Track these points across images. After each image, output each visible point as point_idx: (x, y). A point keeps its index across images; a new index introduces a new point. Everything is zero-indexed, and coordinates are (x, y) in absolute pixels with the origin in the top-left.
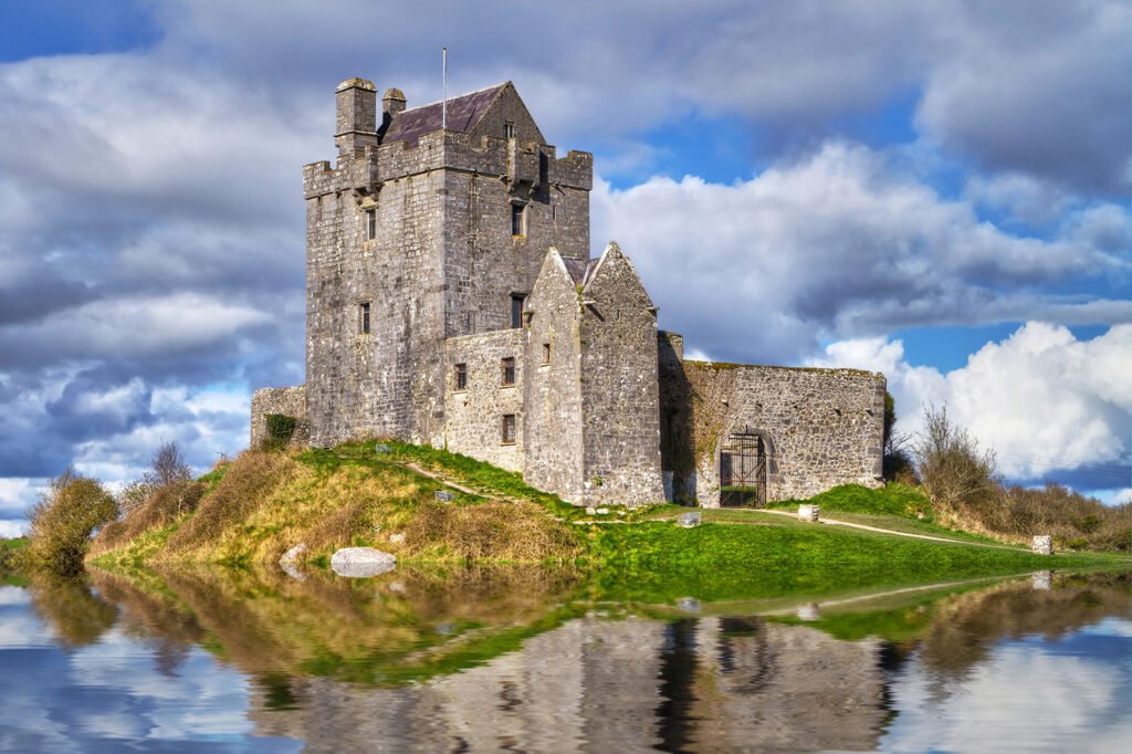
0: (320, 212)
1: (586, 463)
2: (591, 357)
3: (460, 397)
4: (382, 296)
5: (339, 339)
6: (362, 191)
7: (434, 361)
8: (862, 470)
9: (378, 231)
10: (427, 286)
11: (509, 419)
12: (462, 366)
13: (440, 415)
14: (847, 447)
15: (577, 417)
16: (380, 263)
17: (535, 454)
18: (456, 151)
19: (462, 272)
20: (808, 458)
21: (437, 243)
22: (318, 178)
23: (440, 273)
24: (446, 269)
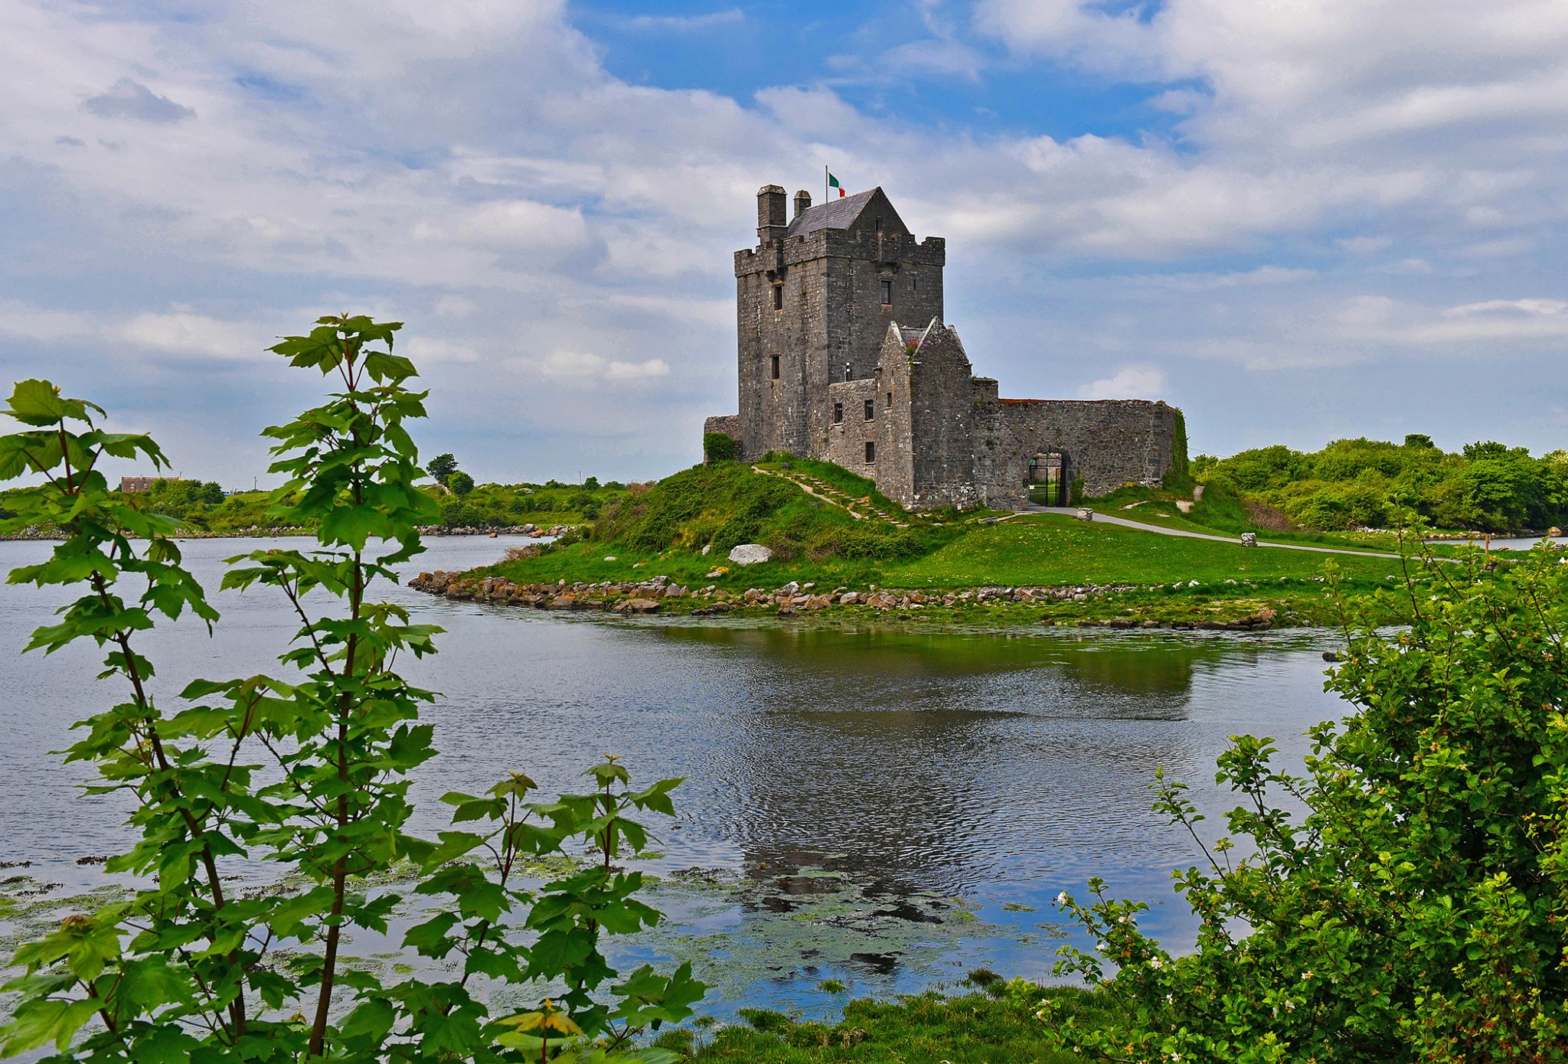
0: (746, 288)
1: (915, 481)
2: (919, 404)
3: (839, 428)
4: (787, 350)
5: (759, 382)
6: (771, 275)
7: (821, 401)
8: (1144, 476)
9: (784, 303)
10: (816, 344)
11: (870, 446)
12: (840, 405)
13: (826, 440)
14: (1132, 459)
15: (909, 448)
16: (787, 326)
17: (883, 473)
18: (836, 243)
19: (841, 334)
20: (1099, 469)
21: (822, 313)
22: (743, 261)
23: (825, 336)
24: (829, 333)
